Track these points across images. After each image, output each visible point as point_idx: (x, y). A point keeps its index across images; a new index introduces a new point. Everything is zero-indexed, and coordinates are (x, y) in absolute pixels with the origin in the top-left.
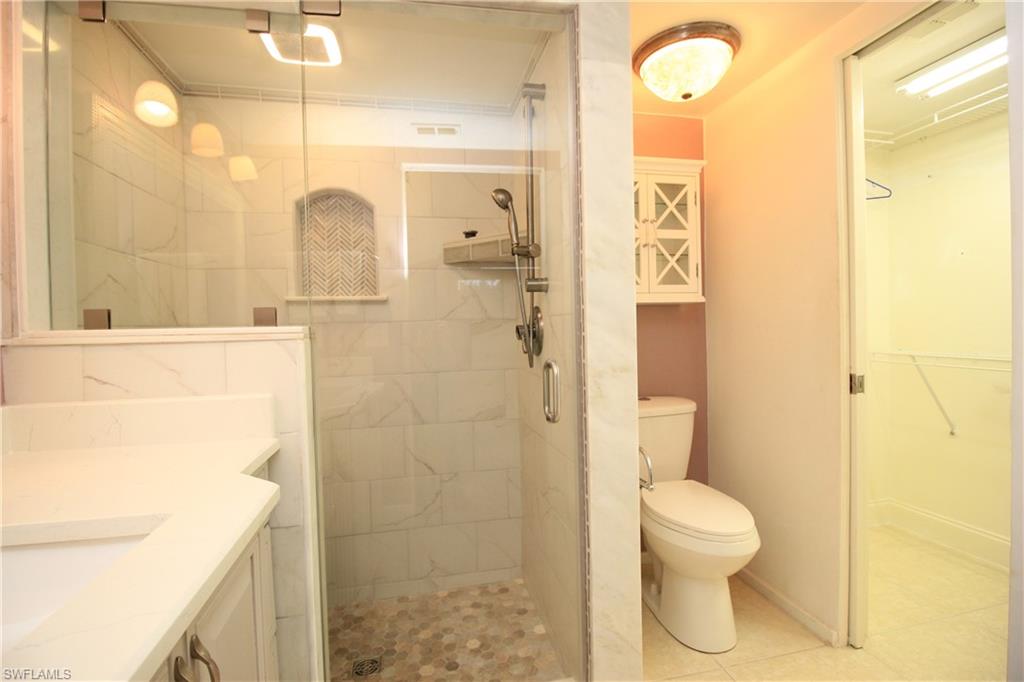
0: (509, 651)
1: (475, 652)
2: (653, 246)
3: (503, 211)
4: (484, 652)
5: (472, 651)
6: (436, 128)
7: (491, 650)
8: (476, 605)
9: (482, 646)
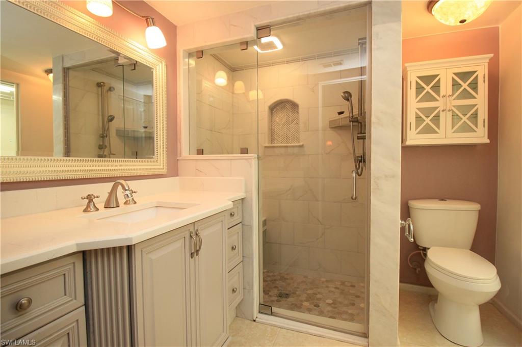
0: (345, 309)
1: (329, 304)
2: (449, 111)
3: (347, 101)
4: (333, 305)
5: (328, 303)
6: (332, 64)
7: (336, 306)
8: (336, 288)
9: (333, 303)
